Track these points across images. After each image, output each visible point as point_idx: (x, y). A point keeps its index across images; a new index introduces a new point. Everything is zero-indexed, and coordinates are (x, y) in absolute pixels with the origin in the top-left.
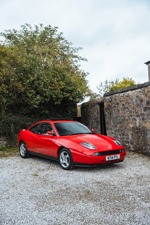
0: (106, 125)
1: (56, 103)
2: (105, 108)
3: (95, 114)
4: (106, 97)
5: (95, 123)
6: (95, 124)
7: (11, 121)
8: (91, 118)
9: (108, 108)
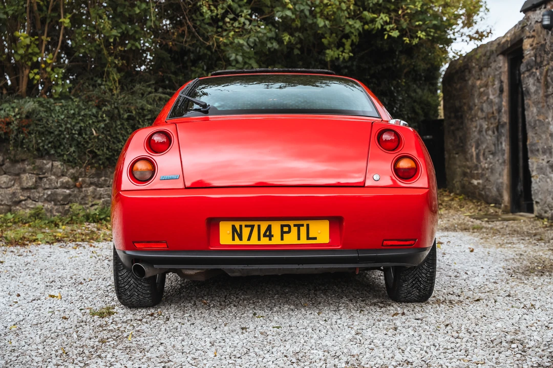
0: (530, 134)
1: (331, 53)
2: (525, 61)
3: (491, 97)
4: (531, 14)
5: (490, 132)
6: (490, 138)
7: (145, 112)
8: (476, 115)
9: (539, 60)
